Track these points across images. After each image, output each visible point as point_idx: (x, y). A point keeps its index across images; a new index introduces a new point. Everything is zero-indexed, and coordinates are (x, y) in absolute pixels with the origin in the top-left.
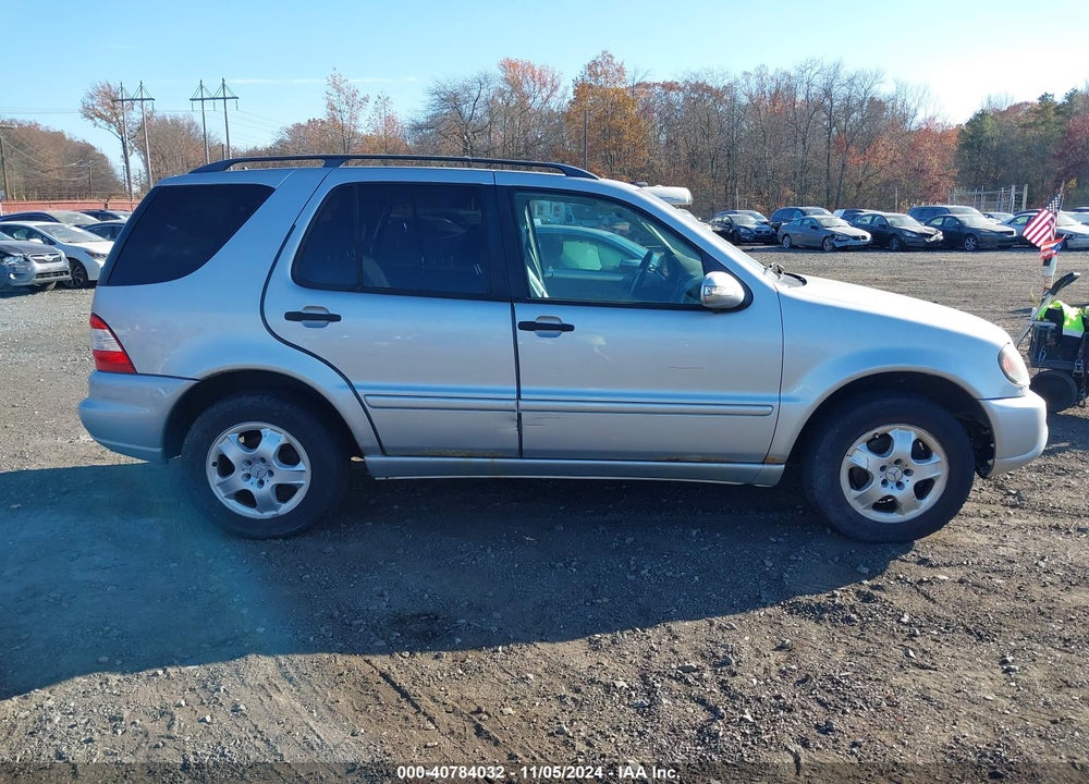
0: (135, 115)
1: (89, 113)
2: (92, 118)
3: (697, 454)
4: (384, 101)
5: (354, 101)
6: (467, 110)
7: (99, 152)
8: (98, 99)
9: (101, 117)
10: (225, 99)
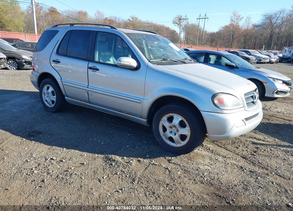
0: (184, 23)
1: (174, 23)
2: (175, 24)
3: (125, 111)
4: (249, 18)
5: (239, 18)
6: (274, 21)
7: (177, 32)
8: (177, 19)
9: (176, 23)
10: (205, 18)
